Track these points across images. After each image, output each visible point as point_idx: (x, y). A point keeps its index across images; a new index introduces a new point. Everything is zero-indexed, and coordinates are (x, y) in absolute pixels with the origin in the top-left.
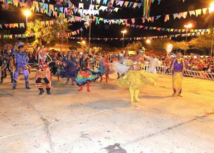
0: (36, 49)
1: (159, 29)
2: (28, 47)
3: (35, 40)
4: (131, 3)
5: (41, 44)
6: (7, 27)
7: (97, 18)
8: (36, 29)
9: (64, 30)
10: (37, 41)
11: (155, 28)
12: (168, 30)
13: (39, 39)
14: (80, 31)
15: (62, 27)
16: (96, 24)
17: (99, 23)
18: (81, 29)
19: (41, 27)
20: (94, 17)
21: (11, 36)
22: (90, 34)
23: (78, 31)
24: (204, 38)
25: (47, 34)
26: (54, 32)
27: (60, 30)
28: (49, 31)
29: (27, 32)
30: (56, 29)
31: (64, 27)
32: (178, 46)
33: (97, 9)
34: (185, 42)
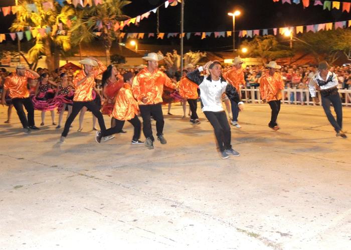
0: (33, 64)
2: (12, 61)
3: (35, 44)
5: (48, 51)
8: (37, 19)
9: (113, 17)
10: (38, 46)
11: (337, 5)
13: (43, 41)
15: (109, 10)
19: (48, 13)
25: (76, 27)
26: (90, 22)
27: (103, 16)
28: (79, 21)
29: (15, 26)
30: (96, 14)
31: (114, 9)
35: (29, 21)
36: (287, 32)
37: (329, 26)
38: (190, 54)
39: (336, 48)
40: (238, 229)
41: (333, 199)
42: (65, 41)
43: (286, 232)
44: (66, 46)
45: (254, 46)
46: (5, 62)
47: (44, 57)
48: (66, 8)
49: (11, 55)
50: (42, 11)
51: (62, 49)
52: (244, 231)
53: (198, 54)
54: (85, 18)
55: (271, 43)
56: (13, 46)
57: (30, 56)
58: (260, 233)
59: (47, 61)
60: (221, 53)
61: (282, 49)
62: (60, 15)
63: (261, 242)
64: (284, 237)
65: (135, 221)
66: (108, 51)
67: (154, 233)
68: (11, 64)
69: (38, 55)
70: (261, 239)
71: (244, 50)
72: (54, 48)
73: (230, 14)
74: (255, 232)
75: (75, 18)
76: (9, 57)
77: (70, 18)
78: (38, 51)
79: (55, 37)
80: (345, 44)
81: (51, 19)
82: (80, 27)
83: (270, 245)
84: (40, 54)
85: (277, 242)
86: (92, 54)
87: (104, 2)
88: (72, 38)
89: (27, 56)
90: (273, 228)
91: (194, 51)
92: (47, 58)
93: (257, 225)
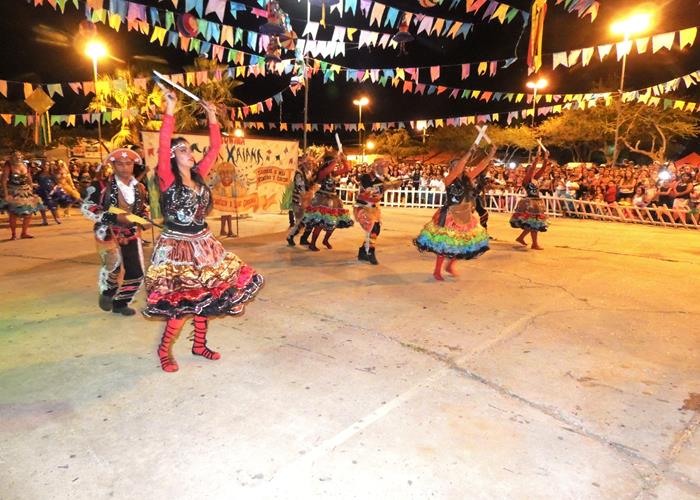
1: (487, 96)
3: (119, 129)
5: (136, 139)
6: (76, 91)
7: (325, 64)
8: (122, 98)
9: (221, 100)
10: (124, 133)
11: (476, 94)
12: (510, 96)
13: (131, 126)
14: (274, 102)
15: (216, 91)
16: (325, 81)
17: (332, 78)
18: (279, 98)
19: (137, 92)
20: (317, 62)
21: (71, 119)
22: (306, 109)
23: (269, 102)
24: (586, 116)
26: (194, 105)
29: (93, 106)
31: (222, 90)
32: (510, 138)
33: (351, 38)
34: (529, 127)
35: (113, 102)
36: (421, 125)
37: (471, 119)
38: (313, 148)
40: (402, 344)
43: (455, 346)
45: (383, 141)
46: (77, 151)
49: (88, 142)
50: (128, 89)
52: (409, 346)
53: (323, 148)
57: (113, 145)
58: (427, 347)
61: (415, 145)
62: (152, 95)
63: (429, 357)
64: (454, 351)
65: (283, 337)
68: (86, 154)
69: (124, 144)
70: (429, 354)
71: (370, 145)
73: (356, 102)
74: (422, 347)
78: (124, 139)
79: (146, 121)
81: (141, 99)
82: (181, 111)
83: (440, 359)
85: (448, 356)
87: (210, 81)
89: (108, 145)
90: (439, 342)
91: (318, 145)
93: (421, 339)
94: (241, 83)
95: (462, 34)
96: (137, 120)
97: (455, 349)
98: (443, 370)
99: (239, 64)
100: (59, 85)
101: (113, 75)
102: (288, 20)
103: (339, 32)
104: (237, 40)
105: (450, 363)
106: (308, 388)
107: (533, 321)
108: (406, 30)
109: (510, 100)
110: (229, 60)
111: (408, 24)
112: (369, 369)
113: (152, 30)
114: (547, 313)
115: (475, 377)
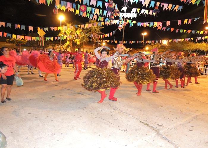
0: (66, 49)
1: (189, 32)
2: (58, 48)
3: (67, 42)
4: (174, 6)
5: (71, 45)
6: (52, 30)
7: (130, 21)
8: (68, 33)
9: (97, 33)
10: (68, 43)
11: (185, 31)
13: (70, 41)
14: (112, 33)
15: (95, 30)
16: (130, 27)
17: (133, 25)
18: (114, 32)
19: (72, 31)
20: (128, 20)
21: (52, 39)
22: (123, 36)
23: (111, 34)
25: (82, 36)
26: (88, 34)
27: (93, 32)
28: (84, 34)
29: (60, 35)
30: (90, 31)
31: (97, 30)
32: (198, 47)
33: (138, 12)
34: (206, 43)
35: (65, 33)
36: (165, 42)
37: (183, 40)
39: (184, 49)
40: (140, 121)
41: (182, 112)
42: (78, 42)
43: (161, 125)
44: (78, 43)
45: (151, 47)
46: (55, 48)
47: (70, 47)
48: (79, 29)
51: (77, 45)
52: (143, 122)
53: (129, 49)
54: (86, 33)
55: (158, 46)
56: (59, 42)
57: (65, 46)
58: (150, 124)
59: (71, 49)
60: (138, 49)
62: (77, 32)
63: (149, 128)
64: (160, 127)
65: (98, 114)
66: (94, 46)
67: (105, 120)
68: (57, 49)
70: (150, 127)
71: (147, 48)
72: (74, 44)
73: (142, 34)
74: (148, 123)
75: (82, 32)
76: (57, 46)
77: (80, 32)
78: (68, 45)
80: (189, 48)
81: (73, 33)
82: (84, 36)
83: (153, 129)
84: (69, 46)
85: (157, 129)
86: (88, 47)
87: (93, 27)
88: (81, 41)
89: (63, 46)
90: (155, 122)
91: (127, 48)
92: (71, 48)
93: (148, 120)
94: (103, 27)
95: (179, 10)
96: (72, 39)
97: (161, 126)
98: (154, 134)
99: (102, 21)
100: (47, 28)
101: (66, 25)
102: (117, 6)
103: (134, 10)
104: (100, 13)
105: (157, 132)
106: (99, 135)
107: (196, 118)
108: (157, 8)
109: (198, 33)
110: (99, 20)
111: (158, 6)
112: (124, 130)
113: (75, 11)
114: (203, 114)
115: (166, 139)
